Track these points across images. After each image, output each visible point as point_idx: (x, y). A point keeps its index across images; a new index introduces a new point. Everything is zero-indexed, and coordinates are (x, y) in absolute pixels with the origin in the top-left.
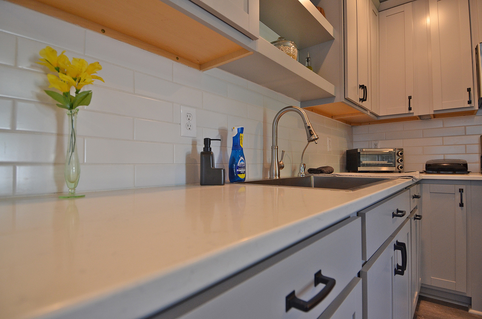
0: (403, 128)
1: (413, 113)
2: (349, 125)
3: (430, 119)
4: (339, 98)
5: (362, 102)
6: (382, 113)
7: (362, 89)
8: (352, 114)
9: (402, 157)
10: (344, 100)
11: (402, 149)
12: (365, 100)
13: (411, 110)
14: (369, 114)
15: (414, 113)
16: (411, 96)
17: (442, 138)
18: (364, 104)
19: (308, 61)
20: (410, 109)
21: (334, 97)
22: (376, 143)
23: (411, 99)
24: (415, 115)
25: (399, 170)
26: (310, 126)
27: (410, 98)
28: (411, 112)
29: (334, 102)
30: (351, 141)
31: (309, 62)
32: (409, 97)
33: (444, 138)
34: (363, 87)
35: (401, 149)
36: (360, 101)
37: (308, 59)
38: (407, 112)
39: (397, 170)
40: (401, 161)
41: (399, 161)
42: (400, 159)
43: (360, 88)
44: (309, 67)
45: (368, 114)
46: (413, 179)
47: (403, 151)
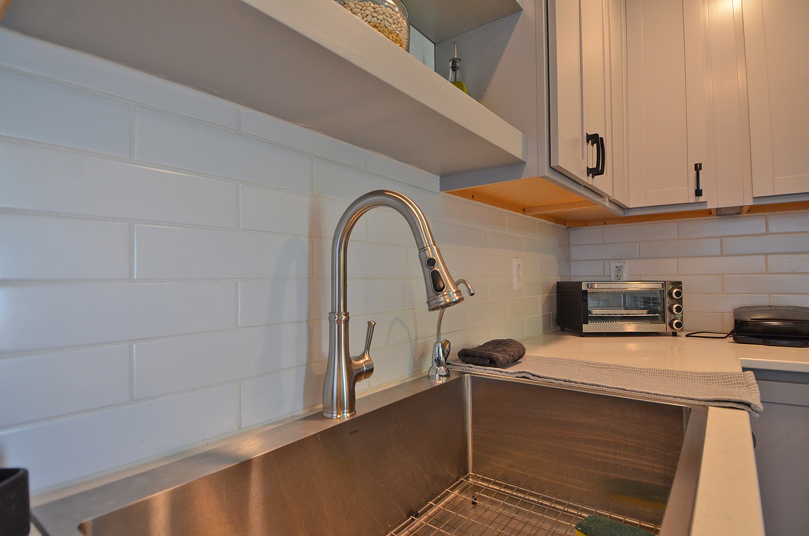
0: (678, 233)
1: (706, 202)
2: (562, 226)
3: (737, 214)
4: (537, 167)
5: (593, 177)
6: (634, 201)
7: (592, 145)
8: (569, 205)
9: (680, 301)
10: (547, 173)
11: (680, 283)
12: (602, 173)
13: (702, 195)
14: (607, 204)
15: (708, 203)
16: (700, 165)
17: (763, 257)
18: (597, 182)
19: (454, 68)
20: (698, 193)
21: (522, 163)
22: (618, 265)
23: (700, 171)
24: (709, 207)
25: (674, 331)
26: (437, 257)
27: (698, 168)
28: (701, 199)
29: (522, 178)
30: (566, 259)
31: (457, 72)
32: (696, 165)
33: (769, 257)
34: (595, 139)
35: (678, 284)
36: (588, 175)
37: (454, 62)
38: (692, 199)
39: (669, 330)
40: (679, 309)
41: (674, 311)
42: (675, 306)
43: (588, 142)
44: (456, 83)
45: (604, 206)
46: (752, 412)
47: (681, 288)
